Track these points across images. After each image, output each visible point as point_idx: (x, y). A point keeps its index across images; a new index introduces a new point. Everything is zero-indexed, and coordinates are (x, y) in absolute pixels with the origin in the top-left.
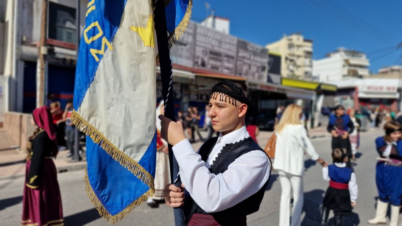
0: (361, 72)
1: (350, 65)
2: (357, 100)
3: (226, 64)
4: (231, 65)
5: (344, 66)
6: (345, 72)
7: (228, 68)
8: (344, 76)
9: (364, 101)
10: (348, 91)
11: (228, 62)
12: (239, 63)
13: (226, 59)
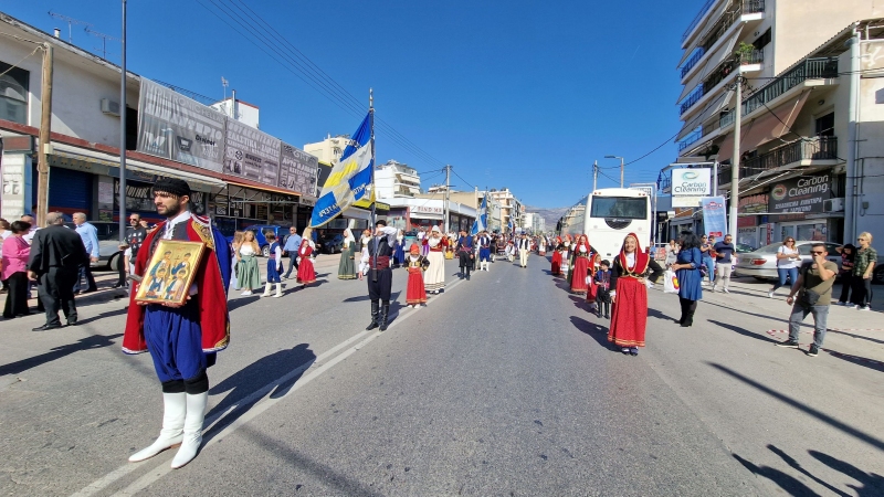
0: (413, 190)
1: (402, 182)
2: (408, 221)
3: (268, 173)
4: (274, 174)
5: (396, 181)
6: (397, 189)
7: (269, 177)
8: (396, 193)
9: (415, 222)
10: (400, 210)
11: (271, 169)
12: (283, 172)
13: (266, 165)
